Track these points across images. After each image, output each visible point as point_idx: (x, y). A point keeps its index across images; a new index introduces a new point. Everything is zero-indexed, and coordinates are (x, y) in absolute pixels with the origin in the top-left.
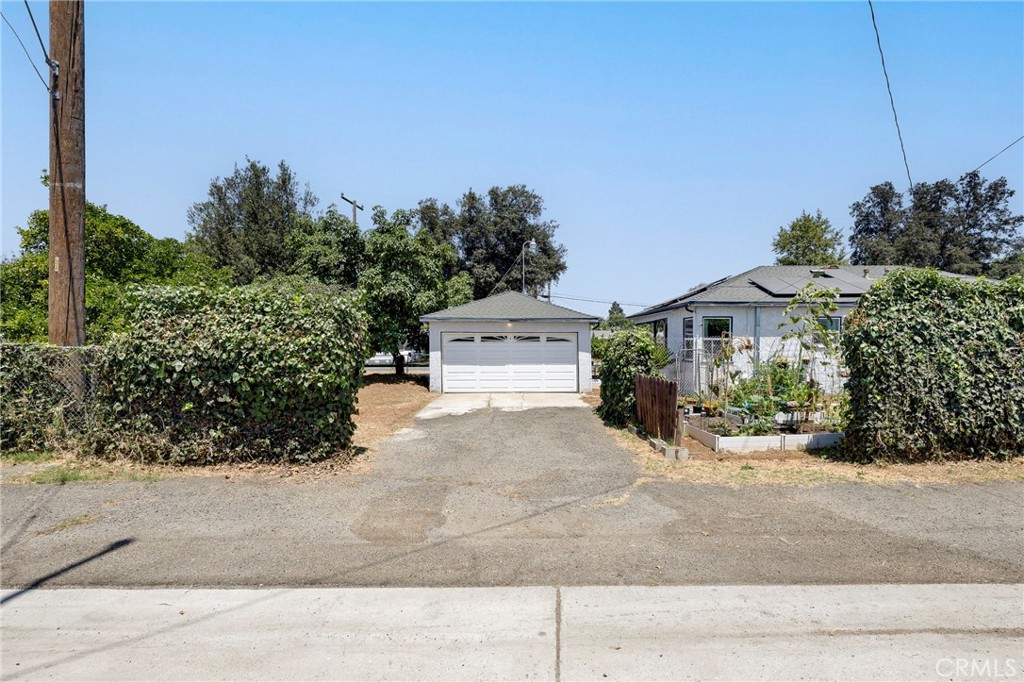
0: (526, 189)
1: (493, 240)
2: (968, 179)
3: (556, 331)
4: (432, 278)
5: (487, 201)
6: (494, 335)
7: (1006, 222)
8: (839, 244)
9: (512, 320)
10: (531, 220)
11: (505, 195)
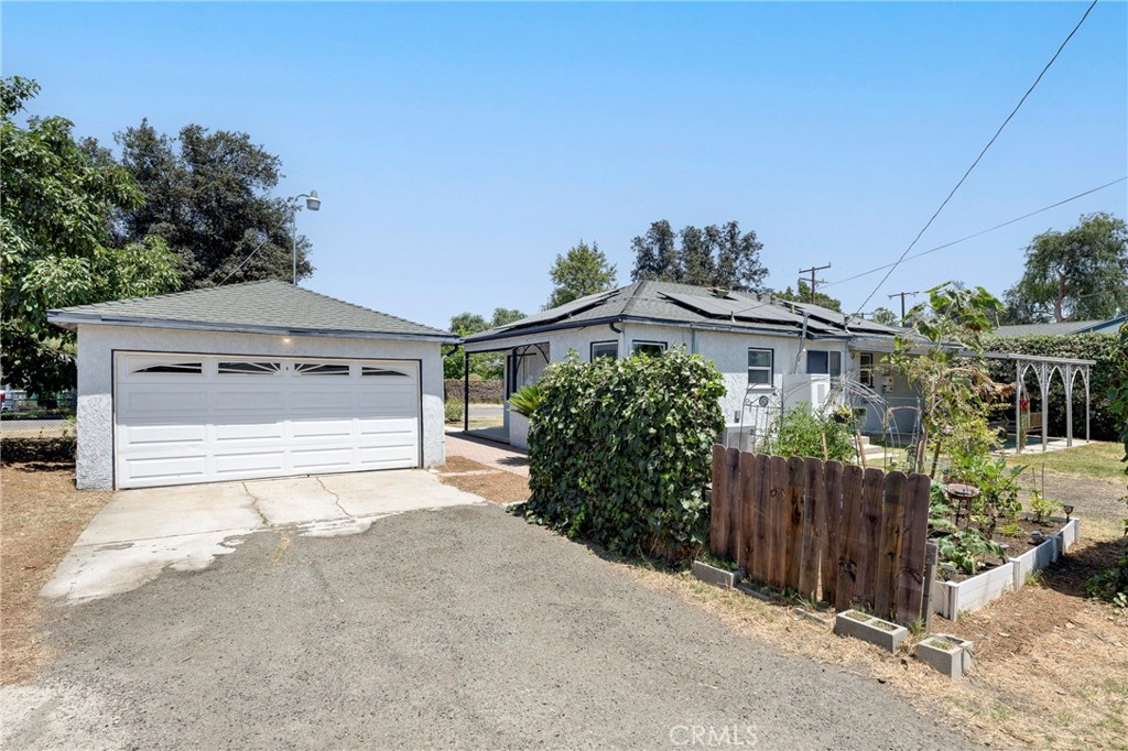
0: (250, 142)
1: (186, 211)
2: (729, 229)
3: (380, 355)
4: (79, 230)
5: (177, 149)
6: (250, 361)
7: (755, 273)
8: (613, 280)
9: (293, 332)
10: (258, 191)
11: (212, 143)
